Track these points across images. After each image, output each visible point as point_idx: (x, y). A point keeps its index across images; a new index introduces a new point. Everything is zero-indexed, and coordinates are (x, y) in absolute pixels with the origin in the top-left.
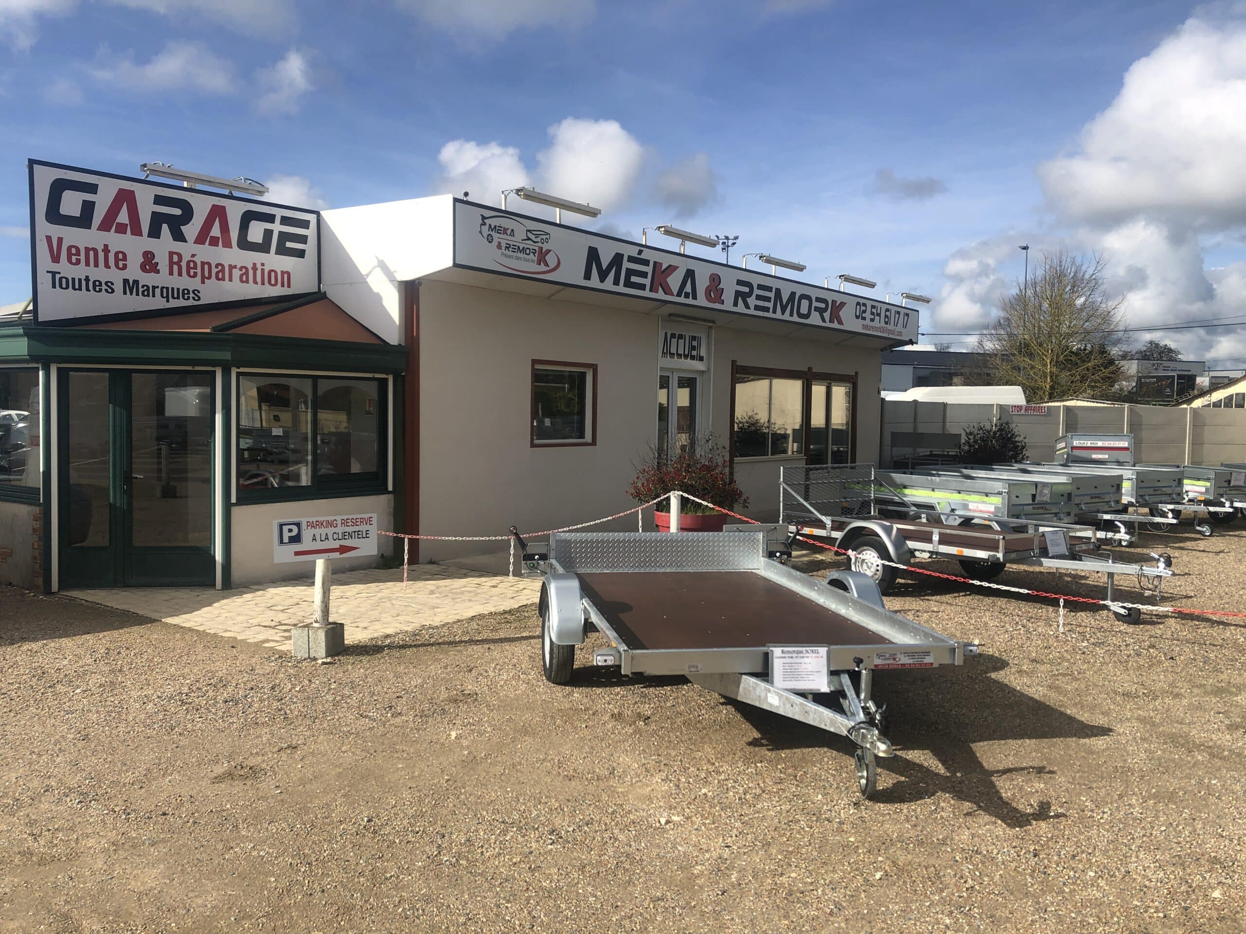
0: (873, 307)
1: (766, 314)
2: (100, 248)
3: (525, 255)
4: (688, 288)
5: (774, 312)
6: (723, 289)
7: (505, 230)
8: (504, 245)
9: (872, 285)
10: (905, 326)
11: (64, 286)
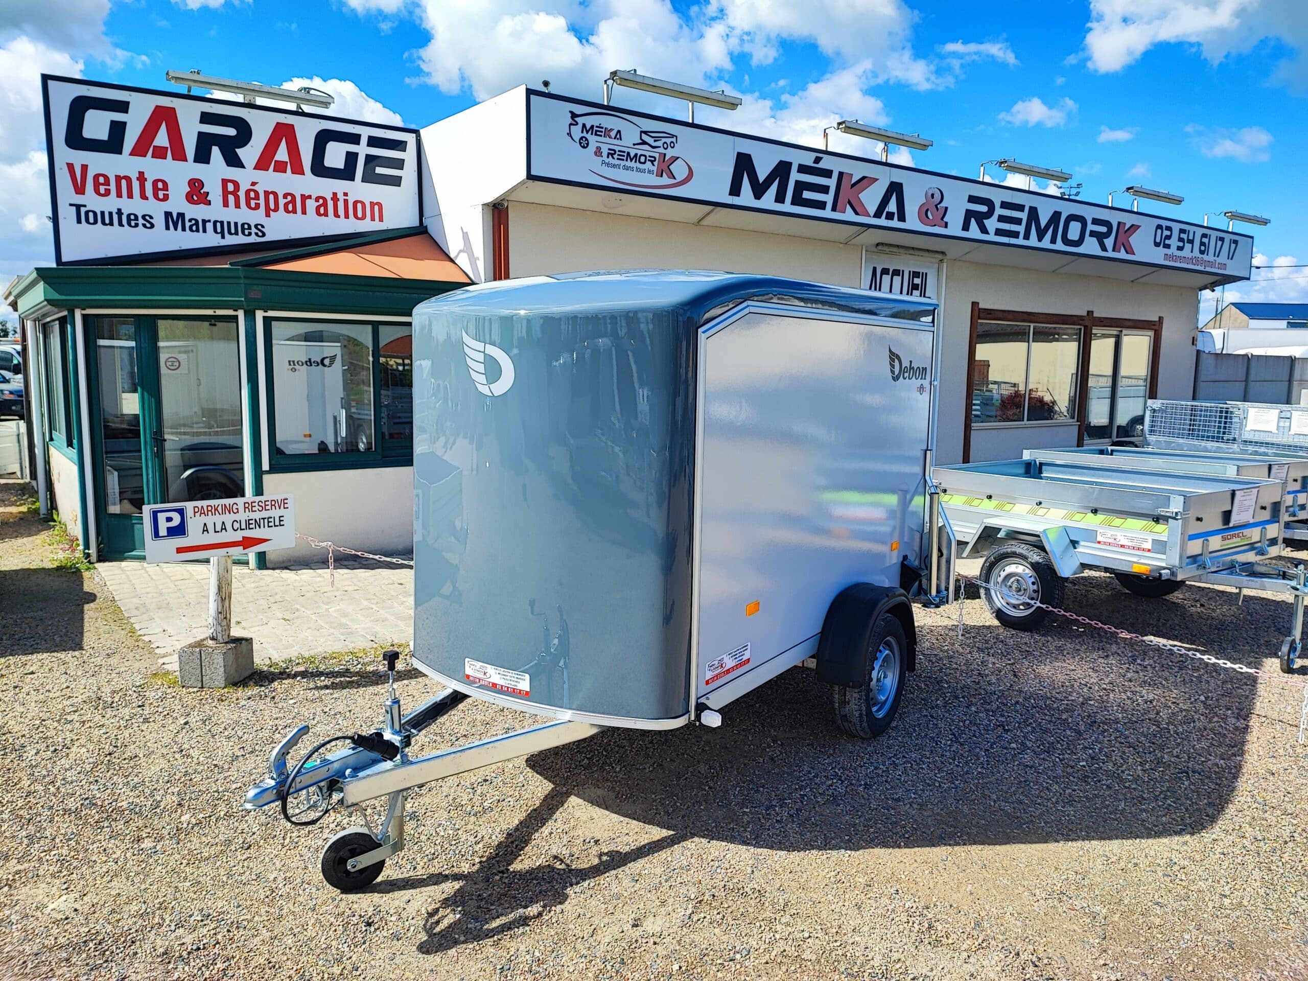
0: (1182, 231)
1: (1013, 241)
2: (134, 176)
3: (638, 165)
4: (892, 207)
5: (1027, 237)
6: (946, 208)
7: (607, 132)
8: (605, 152)
9: (1178, 201)
10: (1231, 257)
11: (91, 220)
